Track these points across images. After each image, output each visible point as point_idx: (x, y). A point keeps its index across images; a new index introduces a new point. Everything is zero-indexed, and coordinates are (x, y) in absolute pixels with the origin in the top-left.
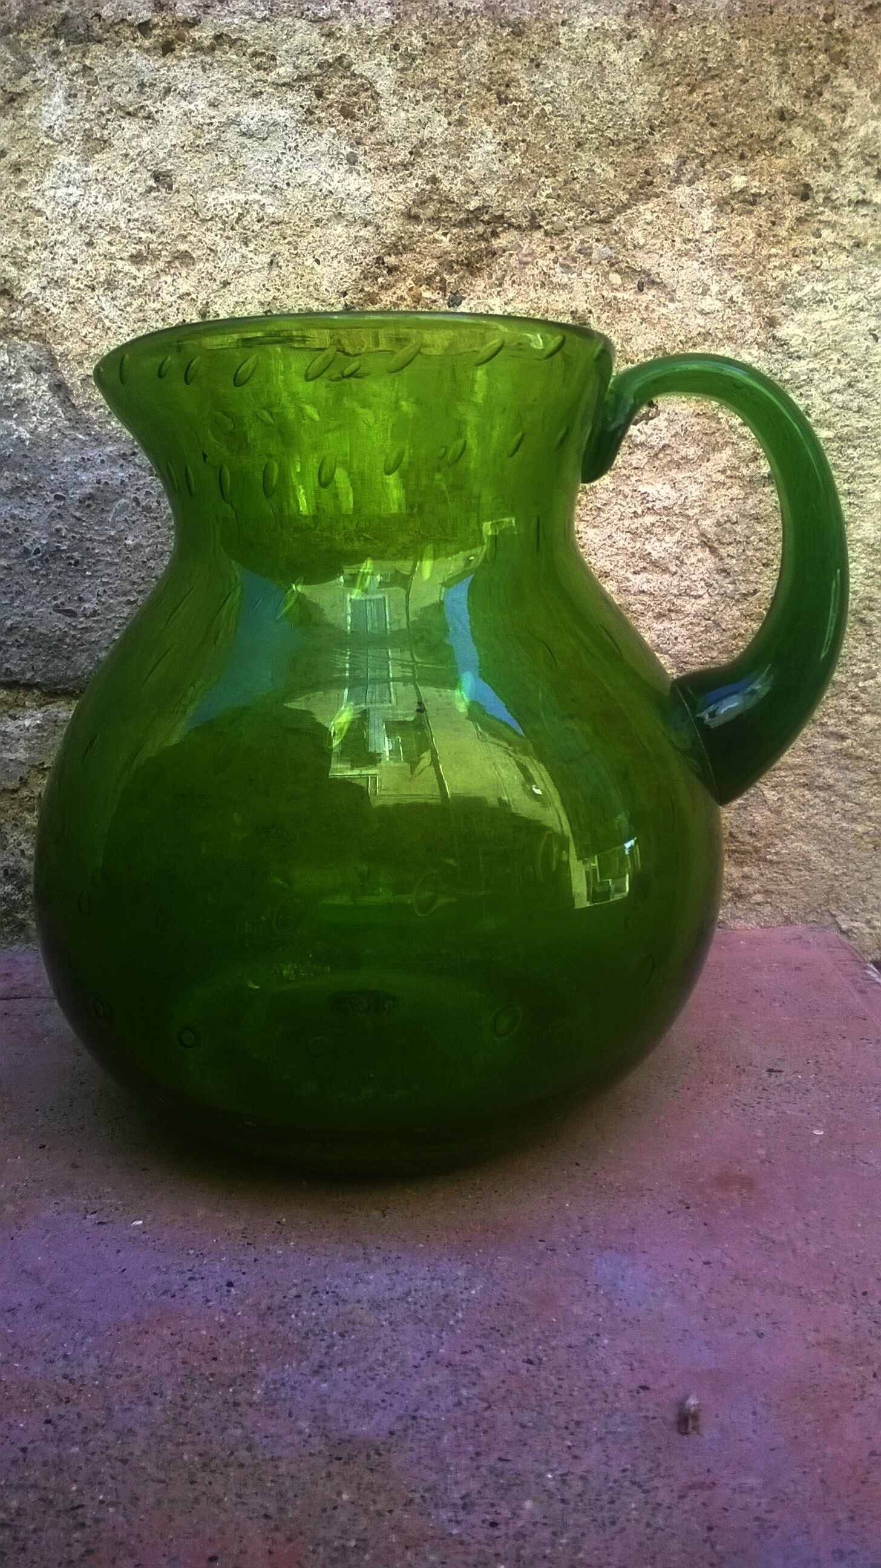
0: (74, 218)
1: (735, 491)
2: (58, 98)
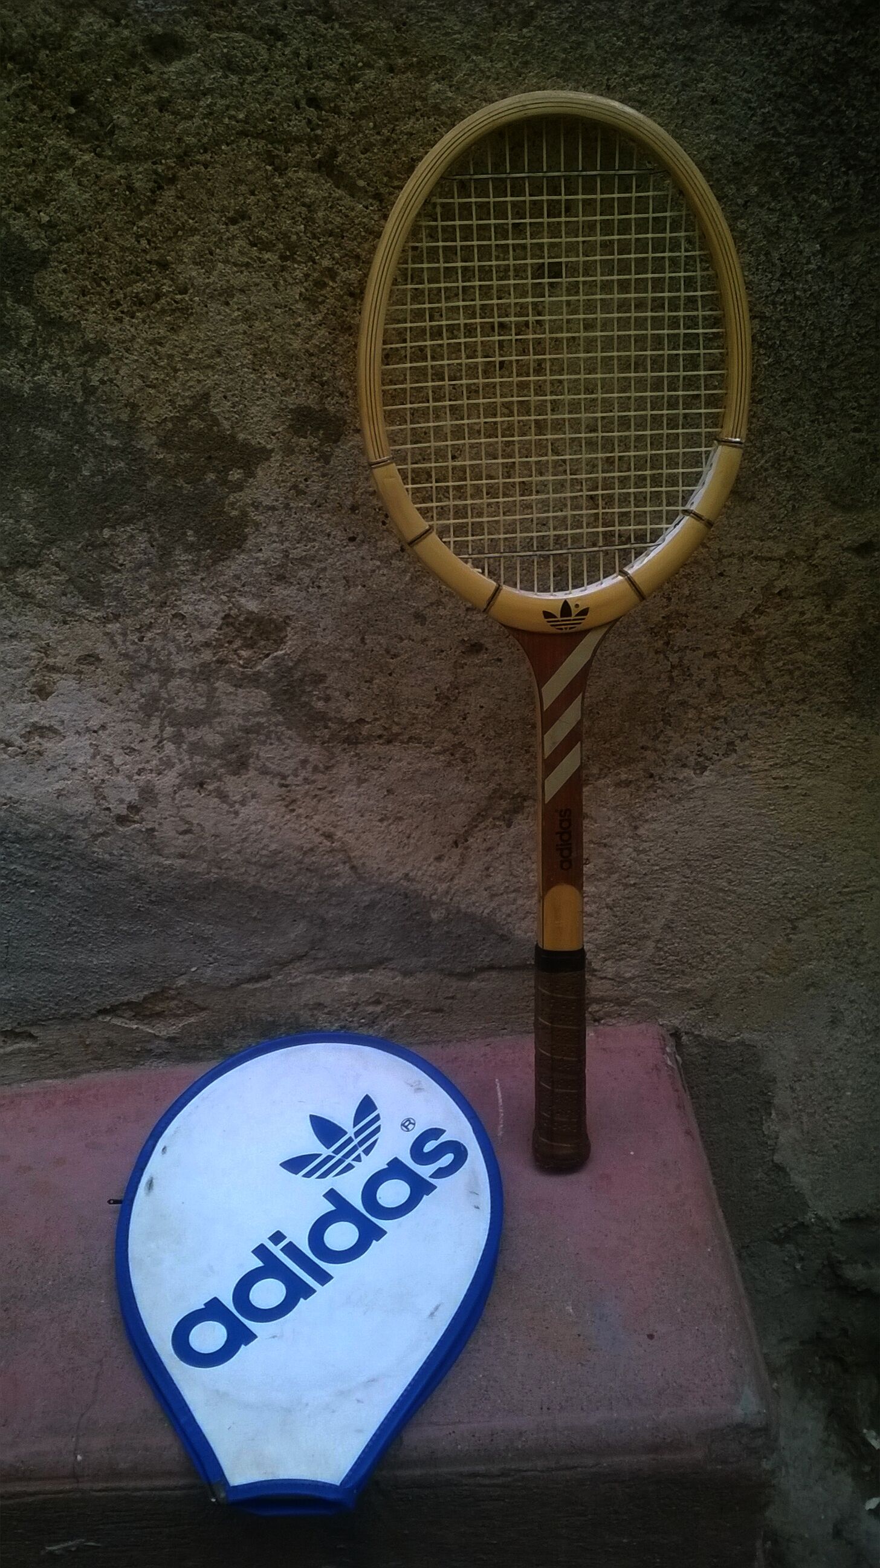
0: (355, 809)
1: (621, 887)
2: (346, 765)
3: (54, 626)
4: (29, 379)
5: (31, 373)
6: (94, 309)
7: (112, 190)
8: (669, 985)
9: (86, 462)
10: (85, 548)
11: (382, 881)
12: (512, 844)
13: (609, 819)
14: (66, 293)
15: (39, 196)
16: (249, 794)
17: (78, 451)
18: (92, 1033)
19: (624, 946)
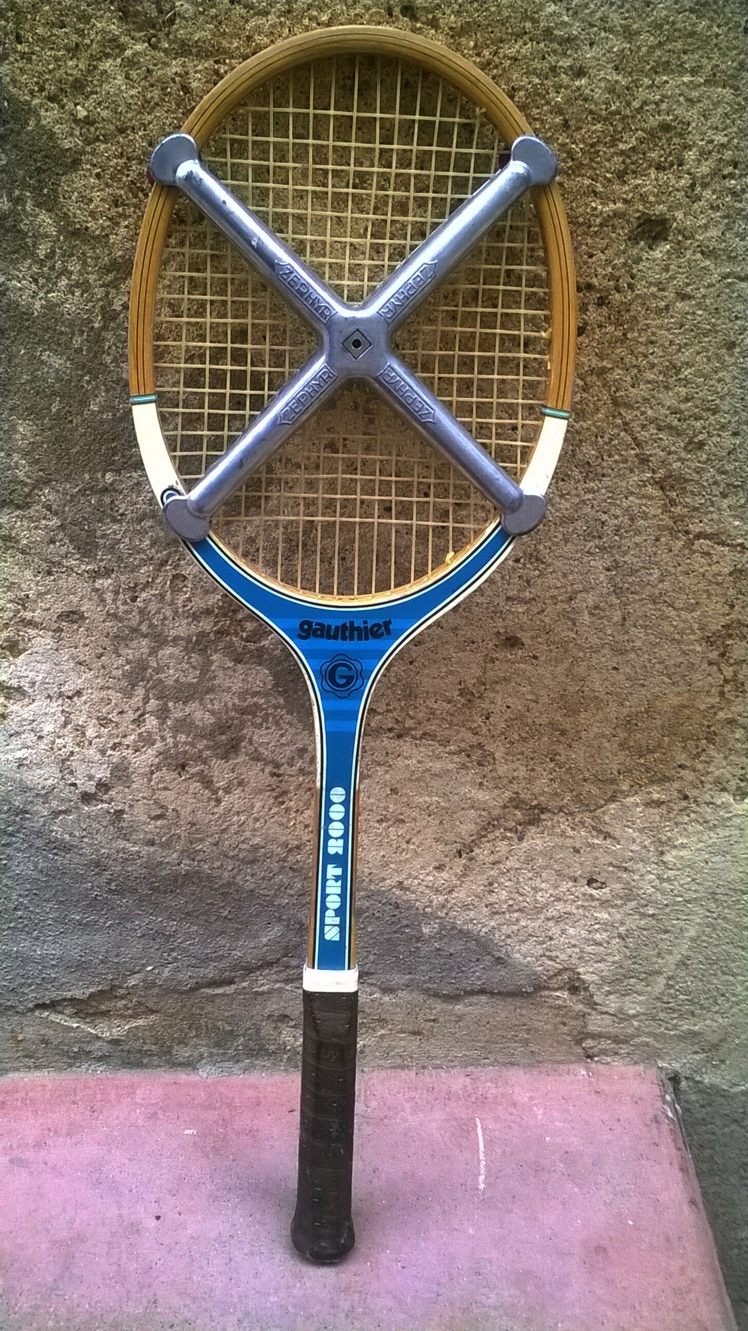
3: (35, 576)
4: (41, 295)
5: (46, 289)
6: (126, 223)
7: (162, 89)
8: (675, 1026)
9: (96, 396)
10: (82, 492)
11: (373, 888)
12: (522, 859)
13: (634, 841)
14: (96, 201)
15: (79, 87)
16: (236, 781)
17: (89, 382)
18: (26, 1029)
19: (632, 980)
